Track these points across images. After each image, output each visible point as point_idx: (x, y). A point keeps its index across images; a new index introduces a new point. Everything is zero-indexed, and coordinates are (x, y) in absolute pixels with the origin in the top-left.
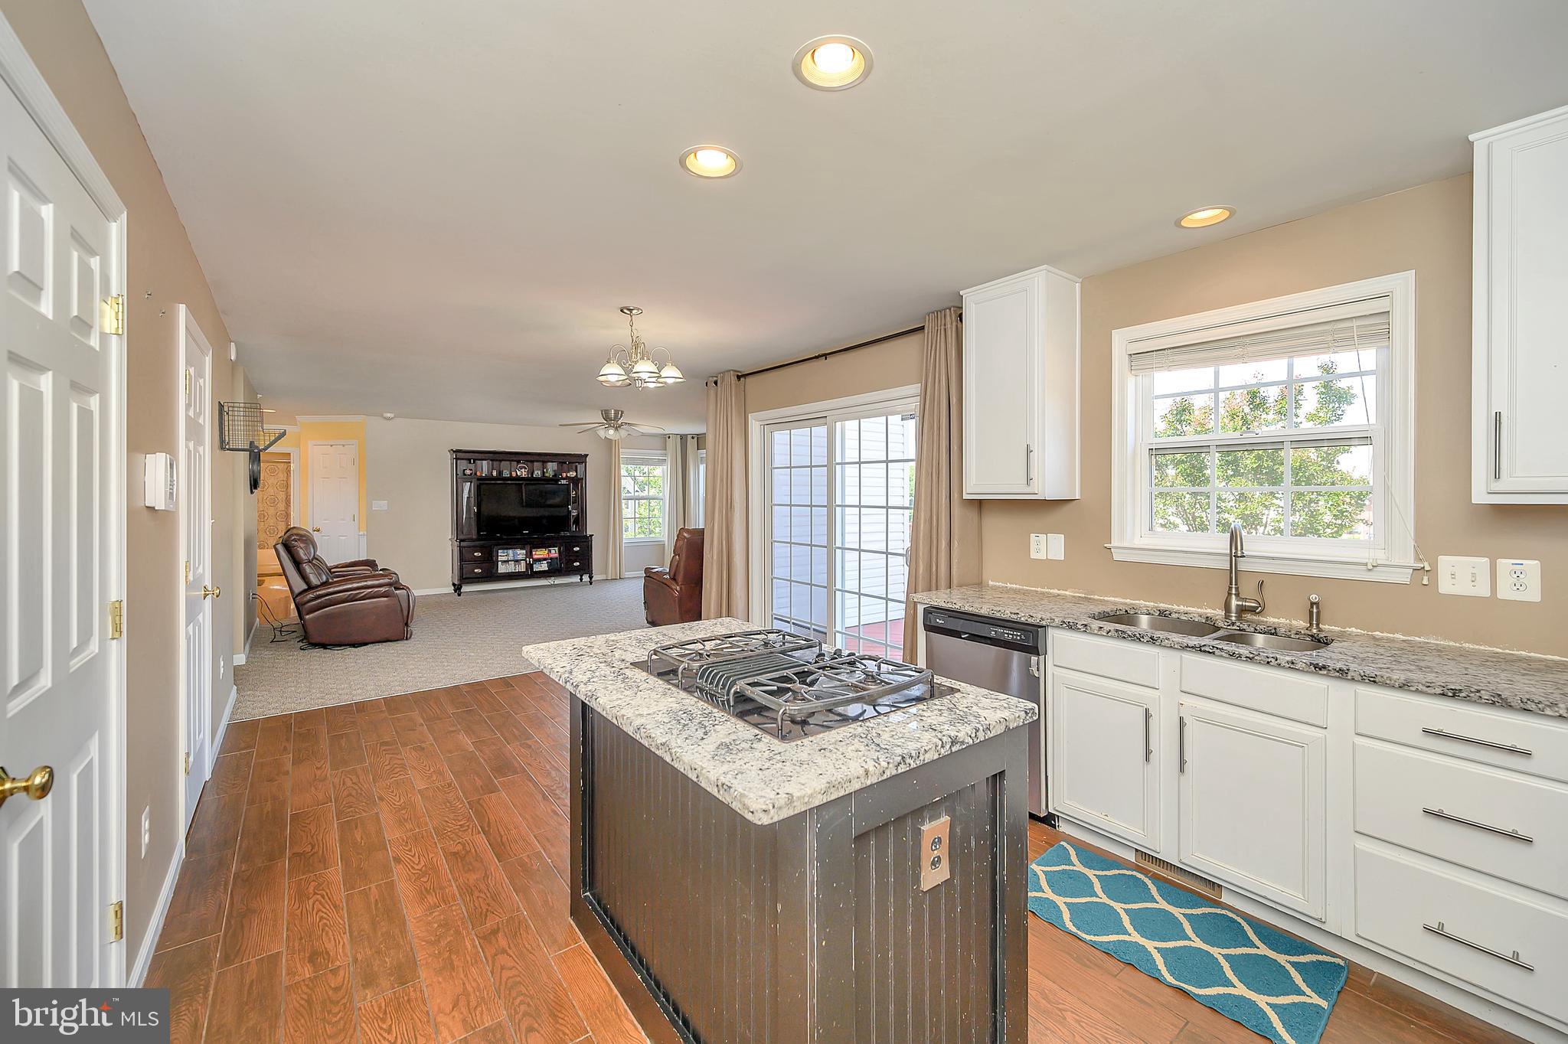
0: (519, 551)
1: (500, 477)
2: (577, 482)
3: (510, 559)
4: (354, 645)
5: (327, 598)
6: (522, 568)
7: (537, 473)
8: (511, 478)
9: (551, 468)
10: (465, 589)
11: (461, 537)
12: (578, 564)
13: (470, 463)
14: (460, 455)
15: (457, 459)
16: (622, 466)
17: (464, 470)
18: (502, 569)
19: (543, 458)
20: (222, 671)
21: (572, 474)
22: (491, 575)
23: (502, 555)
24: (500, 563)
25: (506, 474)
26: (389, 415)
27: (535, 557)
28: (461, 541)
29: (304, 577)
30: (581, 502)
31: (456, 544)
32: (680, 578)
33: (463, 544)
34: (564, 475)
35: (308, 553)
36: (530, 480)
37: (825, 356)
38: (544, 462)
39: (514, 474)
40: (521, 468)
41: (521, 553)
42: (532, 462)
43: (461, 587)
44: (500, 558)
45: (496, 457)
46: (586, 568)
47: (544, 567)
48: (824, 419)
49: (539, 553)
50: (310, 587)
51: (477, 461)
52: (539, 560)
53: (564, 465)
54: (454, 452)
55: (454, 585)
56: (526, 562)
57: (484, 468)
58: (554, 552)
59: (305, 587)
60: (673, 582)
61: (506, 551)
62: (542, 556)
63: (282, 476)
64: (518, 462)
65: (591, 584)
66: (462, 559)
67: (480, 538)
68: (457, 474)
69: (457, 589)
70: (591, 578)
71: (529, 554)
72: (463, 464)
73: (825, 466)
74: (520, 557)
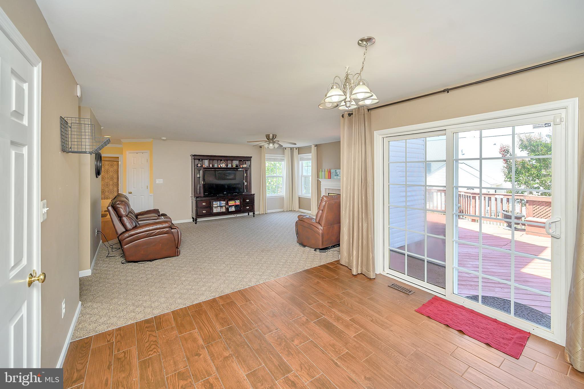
0: (222, 202)
1: (213, 168)
2: (247, 170)
3: (218, 206)
4: (150, 261)
5: (136, 236)
6: (224, 210)
7: (230, 166)
8: (218, 168)
9: (235, 163)
10: (199, 220)
11: (197, 195)
12: (248, 207)
13: (200, 161)
14: (196, 157)
15: (194, 159)
16: (266, 162)
17: (198, 164)
18: (215, 211)
19: (232, 158)
20: (64, 311)
21: (245, 166)
22: (210, 214)
23: (215, 204)
24: (214, 208)
25: (216, 166)
26: (164, 138)
27: (229, 204)
28: (197, 198)
29: (123, 225)
30: (248, 179)
31: (194, 199)
32: (323, 223)
33: (198, 199)
34: (241, 166)
35: (125, 210)
36: (227, 169)
37: (447, 91)
38: (232, 160)
39: (219, 166)
40: (222, 163)
41: (223, 203)
42: (227, 160)
43: (197, 220)
44: (214, 206)
45: (211, 158)
46: (252, 209)
47: (233, 209)
48: (445, 131)
49: (231, 203)
50: (127, 230)
51: (203, 160)
52: (231, 206)
53: (241, 162)
54: (193, 156)
55: (193, 218)
56: (226, 207)
57: (206, 163)
58: (238, 202)
59: (124, 230)
60: (319, 225)
61: (216, 202)
62: (232, 204)
63: (115, 167)
64: (221, 160)
65: (254, 217)
66: (197, 206)
67: (205, 196)
68: (194, 166)
69: (195, 220)
70: (254, 214)
71: (227, 204)
72: (197, 162)
73: (445, 161)
74: (223, 205)
